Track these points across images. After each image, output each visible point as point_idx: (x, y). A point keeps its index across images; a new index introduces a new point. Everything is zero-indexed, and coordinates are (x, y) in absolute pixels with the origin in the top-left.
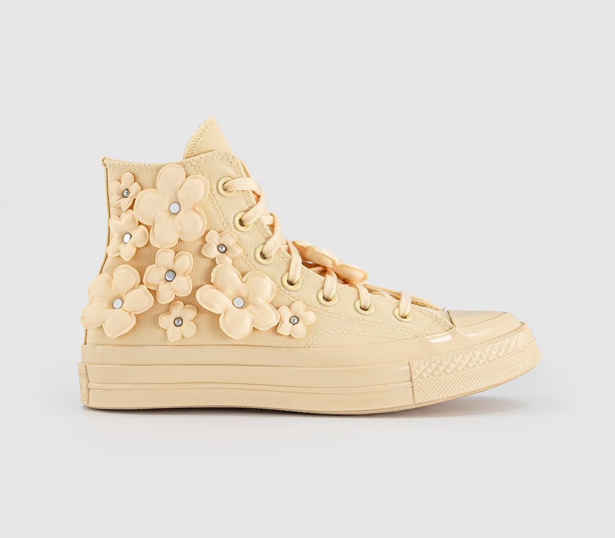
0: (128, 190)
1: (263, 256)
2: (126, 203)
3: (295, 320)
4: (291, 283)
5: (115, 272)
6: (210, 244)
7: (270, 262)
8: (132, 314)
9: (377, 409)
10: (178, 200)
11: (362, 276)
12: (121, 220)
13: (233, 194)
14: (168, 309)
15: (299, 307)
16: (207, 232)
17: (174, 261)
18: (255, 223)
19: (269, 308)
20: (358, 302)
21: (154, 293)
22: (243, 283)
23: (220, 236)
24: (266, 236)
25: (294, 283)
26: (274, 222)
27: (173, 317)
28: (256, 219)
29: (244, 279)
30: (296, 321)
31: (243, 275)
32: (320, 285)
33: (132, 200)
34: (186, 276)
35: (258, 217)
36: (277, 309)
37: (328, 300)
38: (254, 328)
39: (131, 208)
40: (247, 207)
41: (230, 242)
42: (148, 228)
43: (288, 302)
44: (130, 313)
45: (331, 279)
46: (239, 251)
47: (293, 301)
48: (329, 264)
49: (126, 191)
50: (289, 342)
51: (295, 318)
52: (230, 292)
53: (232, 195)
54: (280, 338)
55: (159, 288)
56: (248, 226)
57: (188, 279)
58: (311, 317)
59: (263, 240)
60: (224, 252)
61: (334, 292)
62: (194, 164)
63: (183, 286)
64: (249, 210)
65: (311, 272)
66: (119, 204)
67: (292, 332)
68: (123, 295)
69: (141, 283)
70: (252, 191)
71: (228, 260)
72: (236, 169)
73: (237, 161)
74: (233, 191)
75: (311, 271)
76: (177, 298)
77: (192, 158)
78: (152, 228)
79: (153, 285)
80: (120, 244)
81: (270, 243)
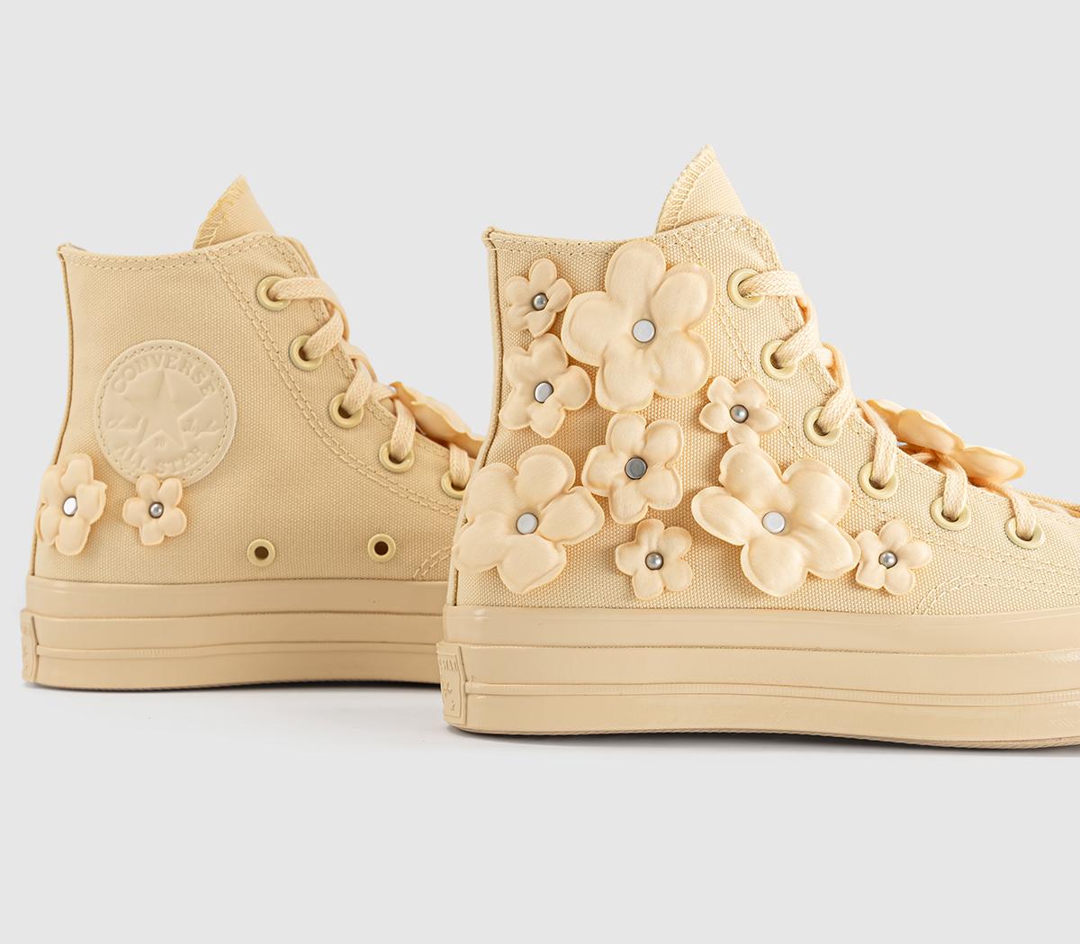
0: (544, 294)
1: (820, 430)
2: (538, 322)
3: (891, 558)
4: (877, 485)
5: (521, 463)
6: (716, 405)
7: (834, 442)
8: (560, 545)
9: (1060, 739)
10: (651, 315)
11: (1012, 469)
12: (530, 355)
13: (760, 303)
14: (633, 535)
15: (899, 534)
16: (710, 381)
17: (646, 439)
18: (804, 364)
19: (839, 535)
20: (1011, 525)
21: (603, 501)
22: (785, 483)
23: (736, 388)
24: (826, 389)
25: (882, 484)
26: (835, 362)
27: (644, 550)
28: (805, 354)
29: (786, 475)
30: (892, 561)
31: (783, 469)
32: (936, 488)
33: (554, 315)
34: (671, 469)
35: (810, 351)
36: (854, 535)
37: (951, 519)
38: (809, 573)
39: (555, 329)
40: (786, 331)
41: (756, 401)
42: (591, 371)
43: (875, 524)
44: (555, 544)
45: (957, 479)
46: (774, 419)
47: (883, 519)
48: (947, 447)
49: (539, 297)
50: (881, 602)
51: (890, 555)
52: (758, 499)
53: (757, 305)
54: (860, 594)
55: (615, 494)
56: (790, 369)
57: (674, 475)
58: (923, 552)
59: (821, 398)
60: (744, 422)
61: (964, 504)
62: (682, 242)
63: (665, 488)
64: (791, 336)
65: (916, 462)
66: (526, 324)
67: (886, 581)
68: (539, 507)
69: (578, 483)
70: (796, 298)
71: (751, 436)
72: (764, 253)
73: (765, 237)
74: (760, 296)
75: (915, 460)
76: (652, 513)
77: (676, 231)
78: (599, 373)
79: (604, 487)
80: (528, 404)
81: (835, 404)
